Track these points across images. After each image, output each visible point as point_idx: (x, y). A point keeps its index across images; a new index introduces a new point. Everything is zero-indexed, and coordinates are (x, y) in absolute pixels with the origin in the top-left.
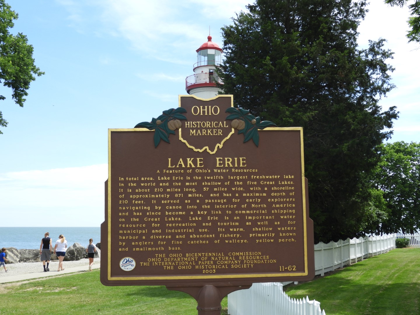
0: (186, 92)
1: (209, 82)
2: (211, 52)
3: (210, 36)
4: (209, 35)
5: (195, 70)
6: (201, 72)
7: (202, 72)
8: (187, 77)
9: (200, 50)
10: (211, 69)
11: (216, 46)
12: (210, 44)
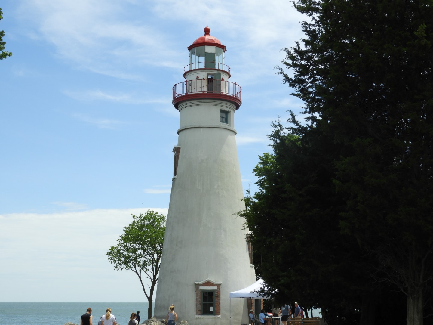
0: (173, 106)
1: (206, 92)
2: (210, 49)
3: (208, 27)
4: (206, 27)
5: (186, 75)
6: (195, 78)
7: (198, 77)
8: (176, 85)
9: (195, 47)
10: (210, 74)
11: (216, 42)
12: (207, 38)
